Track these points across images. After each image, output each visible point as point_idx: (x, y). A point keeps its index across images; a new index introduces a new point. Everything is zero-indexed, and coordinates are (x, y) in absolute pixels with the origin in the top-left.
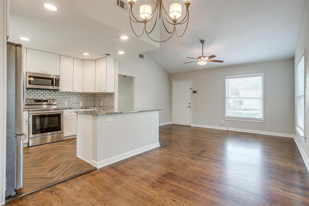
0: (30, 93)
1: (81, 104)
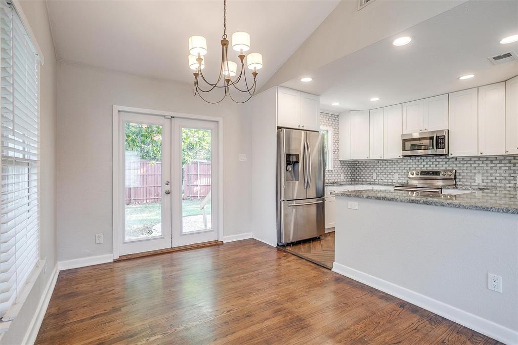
0: (418, 162)
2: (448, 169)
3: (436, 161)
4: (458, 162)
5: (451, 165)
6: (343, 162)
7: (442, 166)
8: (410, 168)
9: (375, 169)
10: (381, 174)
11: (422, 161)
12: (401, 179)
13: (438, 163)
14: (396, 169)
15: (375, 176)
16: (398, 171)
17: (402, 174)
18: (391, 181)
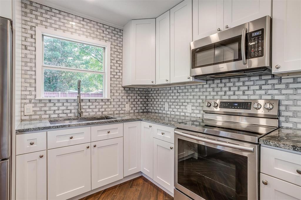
0: (217, 87)
3: (244, 85)
4: (283, 86)
5: (270, 92)
6: (129, 89)
8: (206, 96)
9: (167, 97)
10: (173, 105)
11: (223, 85)
12: (196, 111)
13: (246, 88)
14: (190, 97)
15: (166, 106)
16: (192, 101)
17: (196, 104)
18: (184, 114)
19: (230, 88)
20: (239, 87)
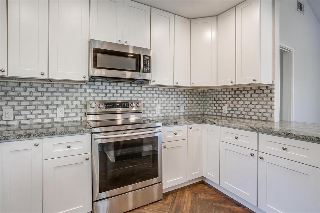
0: (98, 88)
1: (182, 110)
2: (133, 99)
3: (121, 89)
7: (127, 96)
8: (85, 97)
9: (8, 98)
10: (25, 109)
13: (122, 92)
14: (61, 98)
15: (7, 112)
16: (65, 103)
17: (72, 107)
18: (50, 120)
19: (110, 90)
20: (117, 90)
